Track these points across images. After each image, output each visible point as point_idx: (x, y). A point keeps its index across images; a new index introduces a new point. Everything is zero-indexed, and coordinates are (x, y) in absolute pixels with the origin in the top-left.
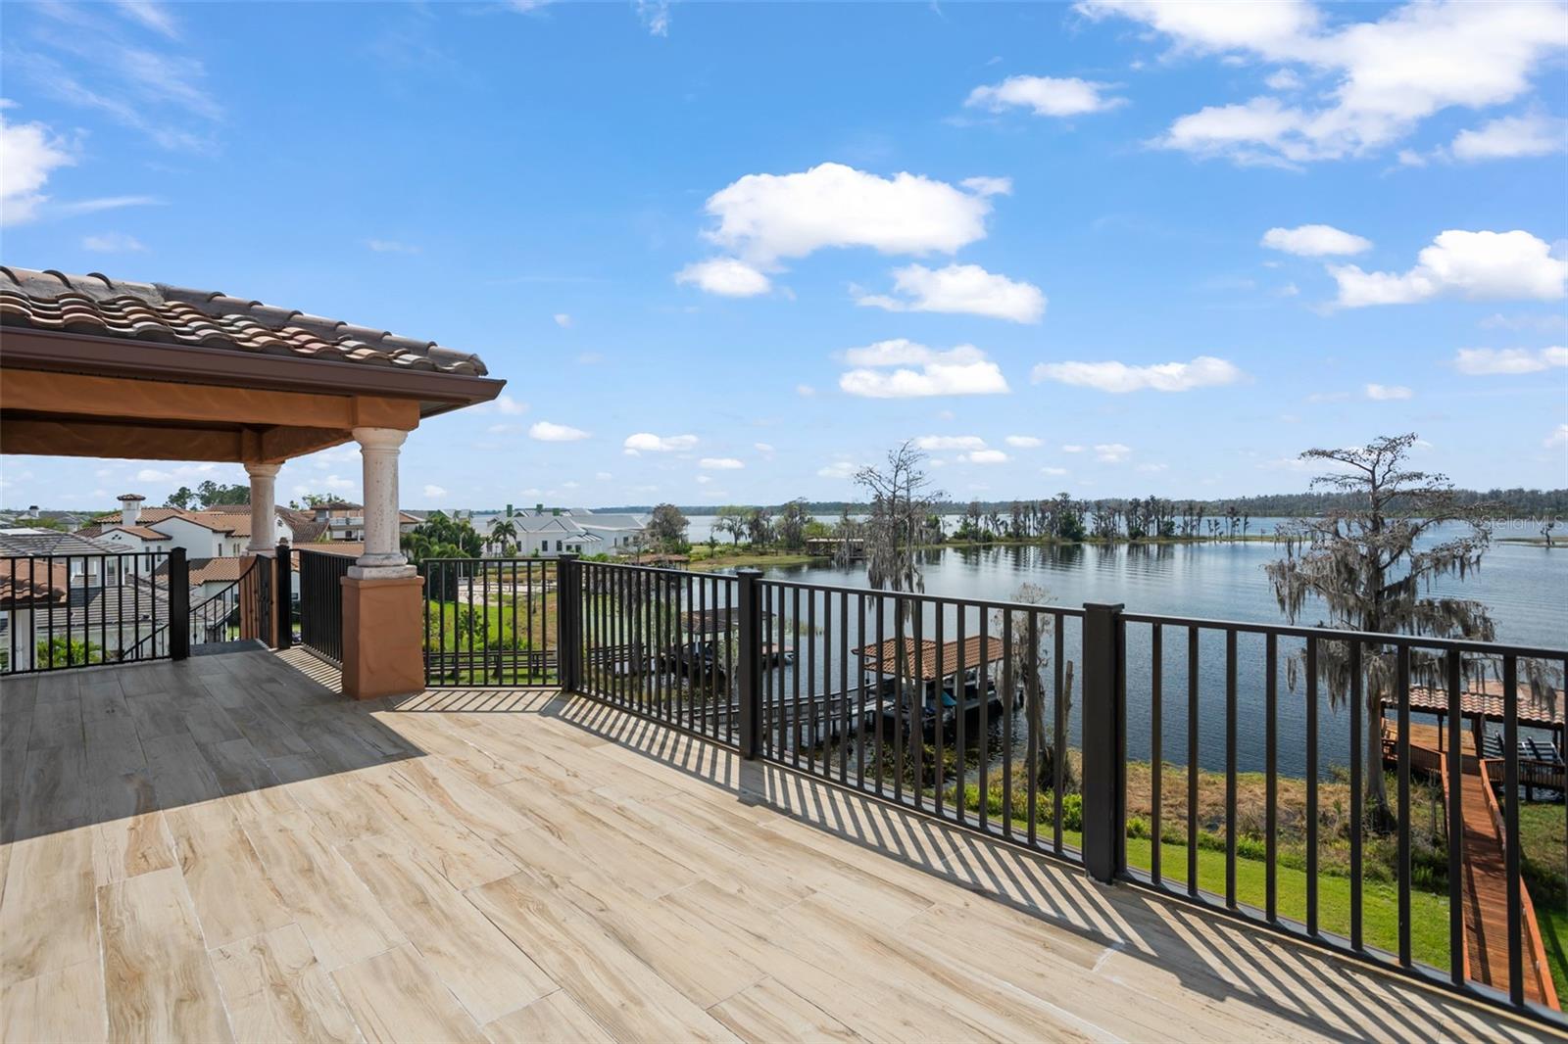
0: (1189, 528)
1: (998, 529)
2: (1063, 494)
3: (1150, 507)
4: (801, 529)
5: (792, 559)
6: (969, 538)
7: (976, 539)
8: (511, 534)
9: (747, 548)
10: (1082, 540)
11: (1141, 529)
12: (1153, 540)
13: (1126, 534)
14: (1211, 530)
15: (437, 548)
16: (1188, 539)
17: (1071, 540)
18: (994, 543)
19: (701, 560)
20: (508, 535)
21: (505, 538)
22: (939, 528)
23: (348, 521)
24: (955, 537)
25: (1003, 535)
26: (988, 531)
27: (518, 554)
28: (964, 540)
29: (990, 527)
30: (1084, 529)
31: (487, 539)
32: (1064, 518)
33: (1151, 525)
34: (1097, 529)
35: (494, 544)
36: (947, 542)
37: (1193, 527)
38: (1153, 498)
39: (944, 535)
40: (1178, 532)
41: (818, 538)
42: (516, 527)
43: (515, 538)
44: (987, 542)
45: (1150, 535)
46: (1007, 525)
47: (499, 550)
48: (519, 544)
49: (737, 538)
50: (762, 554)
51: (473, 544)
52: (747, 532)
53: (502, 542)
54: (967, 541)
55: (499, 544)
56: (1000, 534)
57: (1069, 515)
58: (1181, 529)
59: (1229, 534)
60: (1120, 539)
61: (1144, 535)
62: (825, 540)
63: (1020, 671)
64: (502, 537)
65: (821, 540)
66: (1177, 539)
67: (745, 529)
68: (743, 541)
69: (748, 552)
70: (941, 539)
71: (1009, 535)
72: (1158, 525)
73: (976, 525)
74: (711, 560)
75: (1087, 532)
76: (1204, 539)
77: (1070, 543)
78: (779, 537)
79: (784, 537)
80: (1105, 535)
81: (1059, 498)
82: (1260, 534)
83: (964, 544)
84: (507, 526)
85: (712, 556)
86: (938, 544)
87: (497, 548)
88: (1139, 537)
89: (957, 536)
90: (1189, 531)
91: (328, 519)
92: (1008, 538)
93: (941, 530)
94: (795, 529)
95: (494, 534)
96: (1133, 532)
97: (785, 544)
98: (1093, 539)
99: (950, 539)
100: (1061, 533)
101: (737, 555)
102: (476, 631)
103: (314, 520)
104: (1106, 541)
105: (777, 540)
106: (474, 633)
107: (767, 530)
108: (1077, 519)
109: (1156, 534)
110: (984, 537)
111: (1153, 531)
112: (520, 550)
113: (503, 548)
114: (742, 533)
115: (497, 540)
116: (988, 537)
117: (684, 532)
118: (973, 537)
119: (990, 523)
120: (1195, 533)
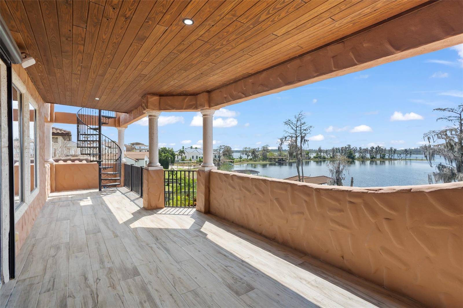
0: (391, 156)
1: (327, 156)
2: (348, 145)
3: (378, 149)
4: (267, 155)
5: (265, 162)
6: (318, 158)
7: (321, 158)
8: (183, 153)
9: (251, 159)
10: (355, 159)
11: (374, 156)
12: (378, 159)
13: (369, 158)
14: (398, 157)
15: (164, 155)
16: (390, 159)
17: (351, 159)
18: (326, 160)
19: (237, 162)
20: (183, 154)
21: (182, 154)
22: (309, 155)
23: (140, 147)
24: (314, 158)
25: (329, 158)
26: (324, 156)
27: (185, 159)
28: (316, 159)
29: (325, 155)
30: (355, 156)
31: (177, 155)
32: (349, 152)
33: (378, 155)
34: (360, 156)
35: (179, 156)
36: (311, 159)
37: (392, 156)
38: (378, 147)
39: (311, 157)
40: (387, 157)
41: (272, 157)
42: (185, 151)
43: (185, 154)
44: (324, 159)
45: (377, 158)
46: (330, 154)
47: (180, 158)
48: (186, 156)
49: (248, 157)
50: (255, 161)
51: (173, 155)
52: (251, 155)
53: (181, 155)
54: (318, 159)
55: (180, 156)
56: (328, 157)
57: (351, 152)
58: (388, 156)
59: (405, 158)
60: (367, 159)
61: (375, 158)
62: (274, 157)
63: (336, 181)
64: (181, 154)
65: (273, 157)
66: (387, 159)
67: (250, 154)
68: (249, 158)
69: (251, 161)
70: (310, 158)
71: (331, 157)
72: (380, 155)
73: (321, 154)
74: (240, 162)
75: (356, 157)
76: (396, 160)
77: (351, 160)
78: (260, 157)
79: (262, 157)
80: (362, 158)
81: (347, 146)
82: (415, 159)
83: (317, 160)
84: (183, 151)
85: (240, 161)
86: (308, 159)
87: (180, 157)
88: (373, 159)
89: (315, 157)
90: (391, 157)
91: (135, 147)
92: (331, 158)
93: (310, 155)
94: (265, 154)
95: (179, 153)
96: (372, 157)
97: (262, 158)
98: (358, 159)
99: (312, 158)
100: (348, 157)
101: (248, 161)
102: (174, 175)
103: (132, 147)
104: (363, 160)
105: (260, 158)
106: (173, 175)
107: (257, 154)
108: (353, 153)
109: (379, 158)
110: (323, 158)
111: (378, 156)
112: (186, 158)
113: (181, 157)
114: (249, 155)
115: (180, 155)
116: (324, 158)
117: (232, 154)
118: (320, 158)
119: (325, 154)
120: (393, 158)
